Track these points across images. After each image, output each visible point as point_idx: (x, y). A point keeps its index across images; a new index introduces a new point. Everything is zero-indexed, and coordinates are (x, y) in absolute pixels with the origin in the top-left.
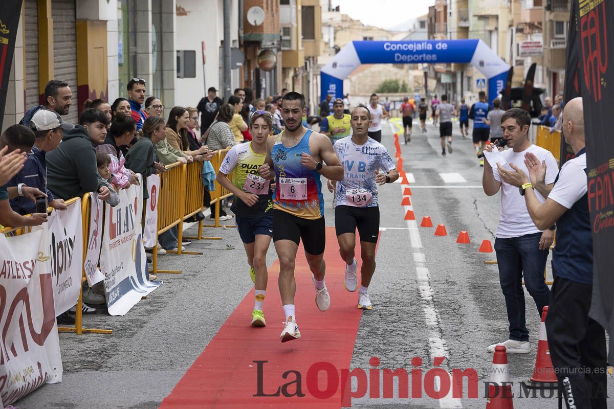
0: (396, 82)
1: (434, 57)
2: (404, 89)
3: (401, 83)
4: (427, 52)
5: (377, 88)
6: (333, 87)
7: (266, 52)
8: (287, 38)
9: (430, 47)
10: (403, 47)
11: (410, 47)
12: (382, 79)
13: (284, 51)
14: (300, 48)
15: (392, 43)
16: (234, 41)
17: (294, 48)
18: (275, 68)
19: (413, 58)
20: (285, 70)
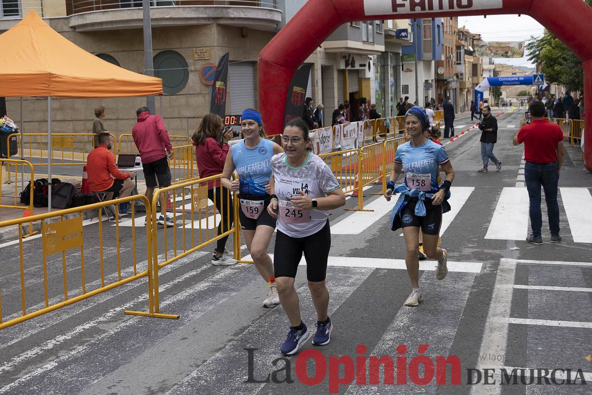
0: (526, 91)
1: (519, 83)
2: (529, 94)
3: (527, 92)
4: (516, 81)
5: (517, 94)
6: (479, 95)
7: (449, 83)
8: (462, 77)
9: (517, 79)
10: (506, 79)
11: (509, 79)
12: (520, 90)
13: (460, 82)
14: (467, 80)
15: (502, 78)
16: (432, 80)
17: (464, 81)
18: (456, 89)
19: (510, 83)
20: (461, 90)
